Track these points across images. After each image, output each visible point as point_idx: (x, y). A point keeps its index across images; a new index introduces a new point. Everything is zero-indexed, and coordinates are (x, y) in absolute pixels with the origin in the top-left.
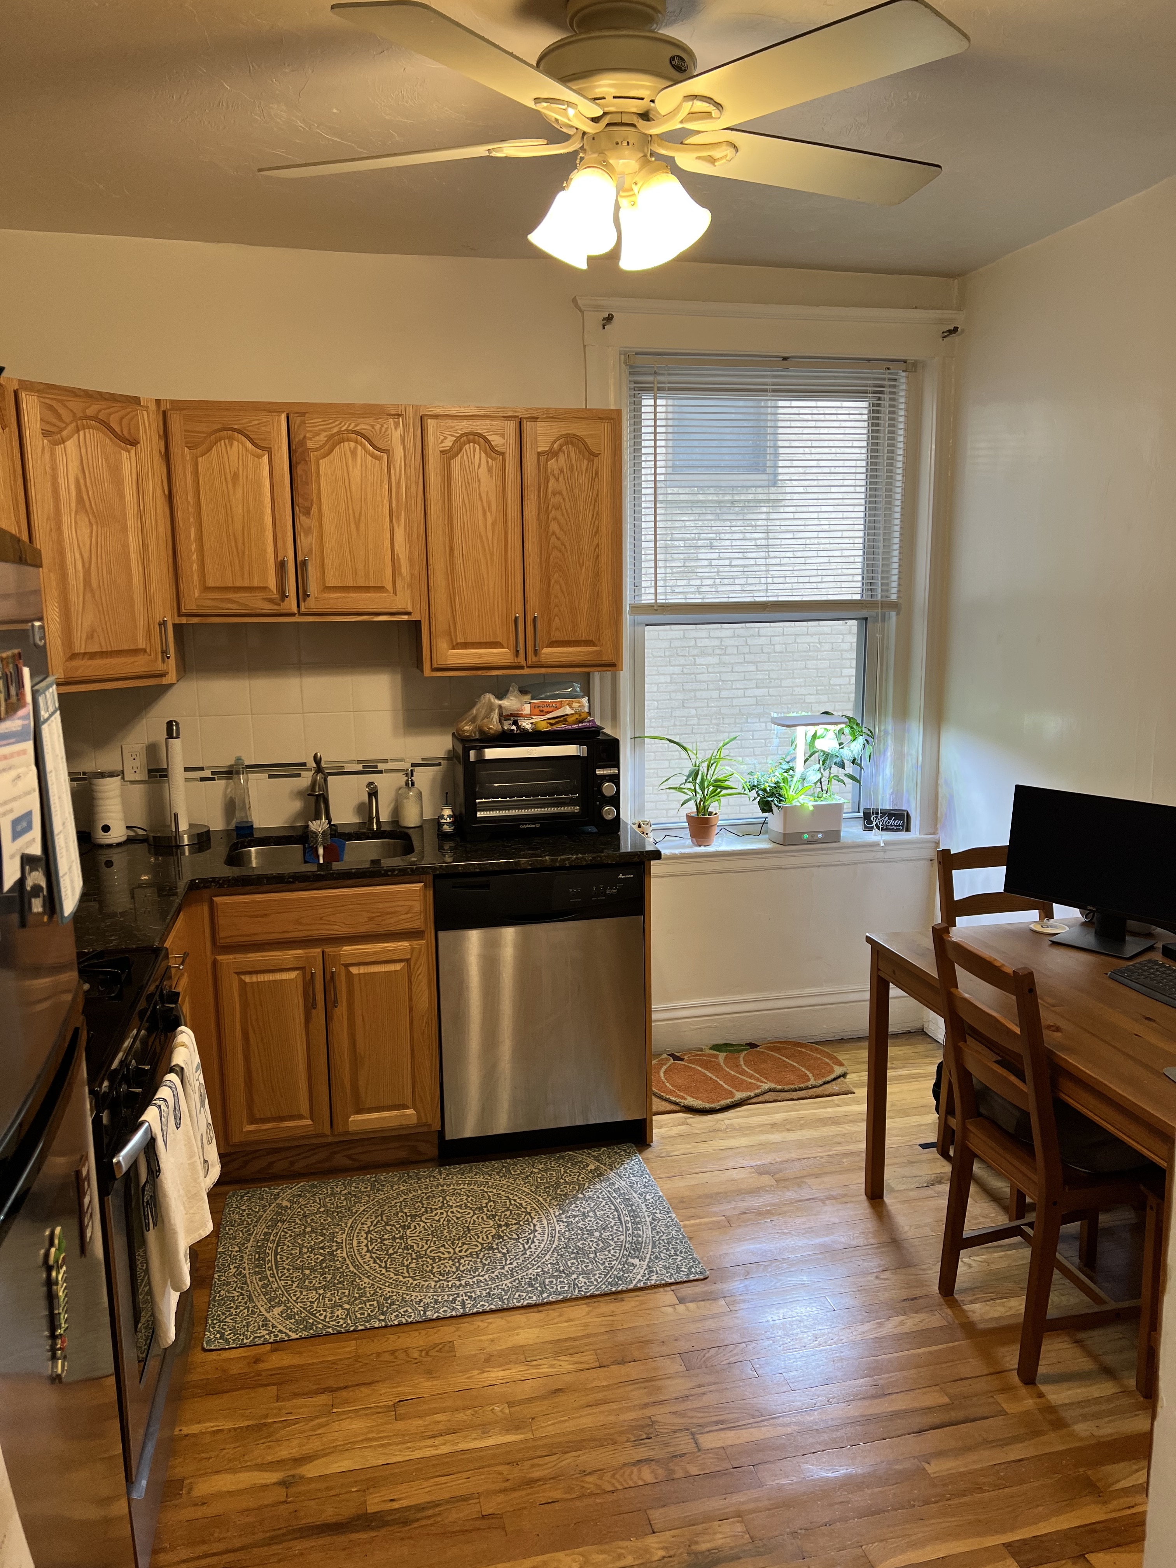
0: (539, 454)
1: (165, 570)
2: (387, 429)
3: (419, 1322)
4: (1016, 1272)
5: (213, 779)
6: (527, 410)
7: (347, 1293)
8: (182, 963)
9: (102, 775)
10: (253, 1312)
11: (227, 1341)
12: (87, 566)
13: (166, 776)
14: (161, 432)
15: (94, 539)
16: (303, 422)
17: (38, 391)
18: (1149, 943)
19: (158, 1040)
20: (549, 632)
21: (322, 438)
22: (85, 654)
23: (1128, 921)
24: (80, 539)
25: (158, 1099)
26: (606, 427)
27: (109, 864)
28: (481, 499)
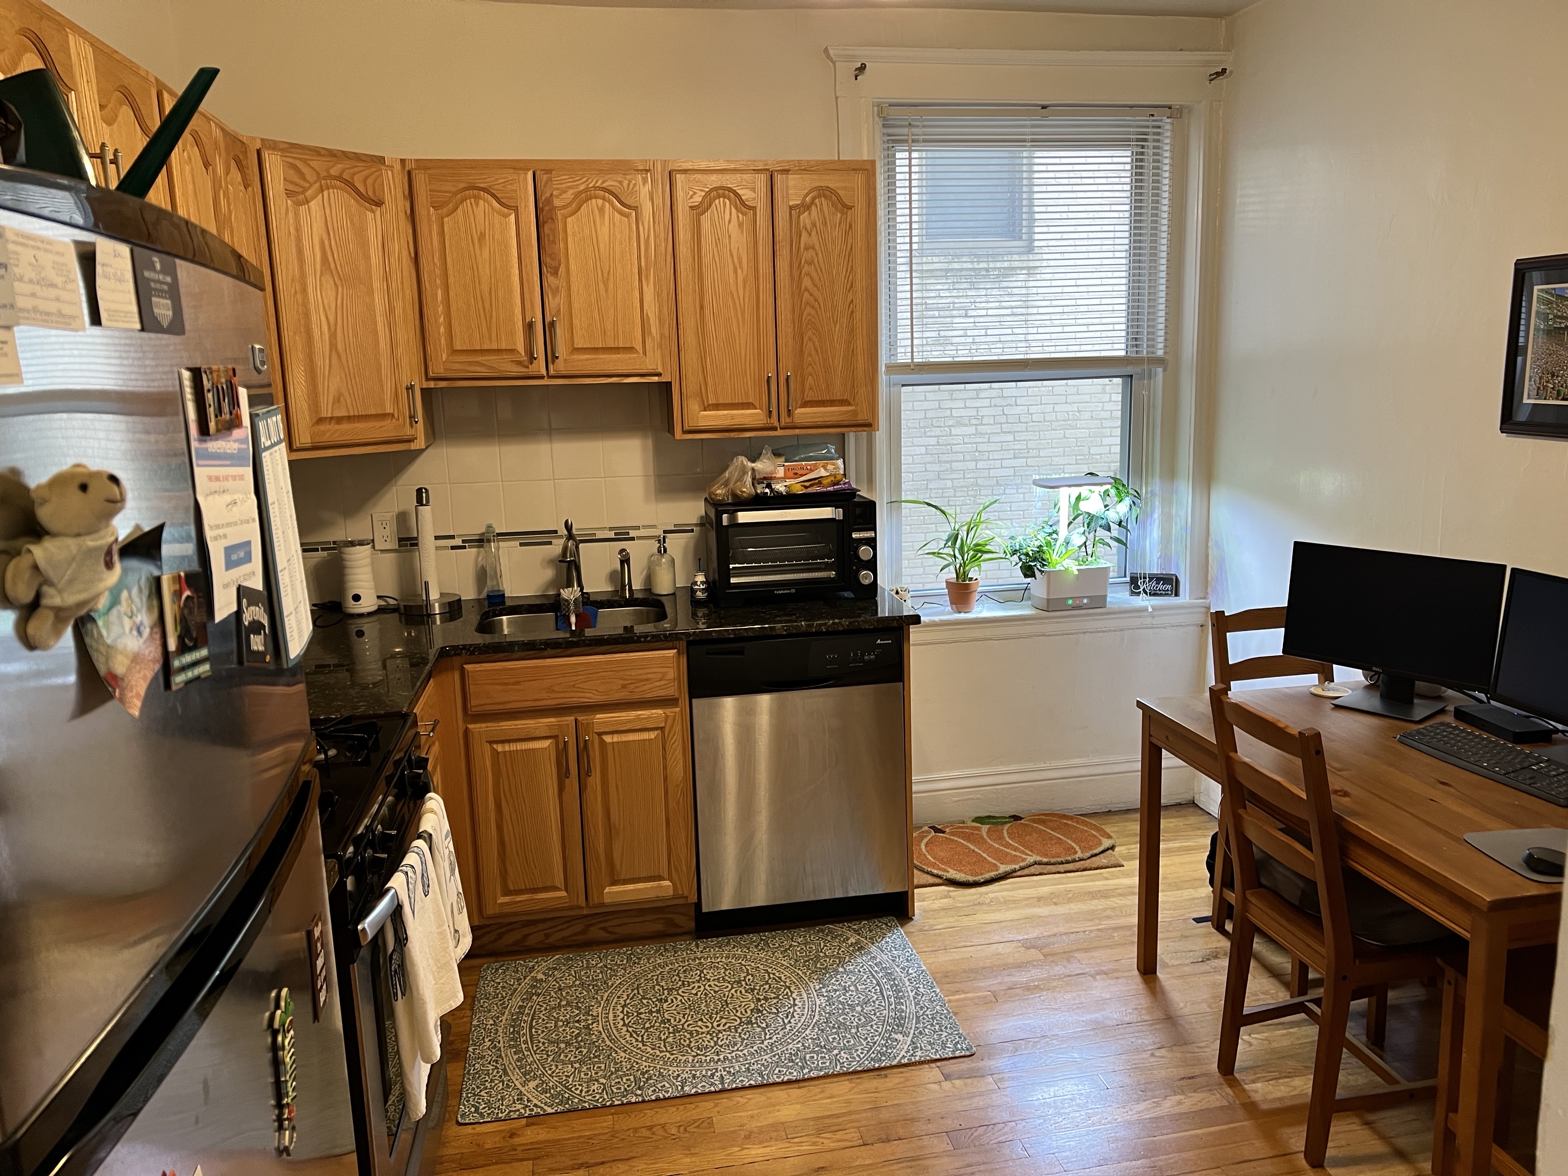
0: (791, 208)
1: (412, 335)
2: (635, 185)
3: (676, 1097)
5: (464, 547)
6: (778, 163)
7: (603, 1068)
8: (432, 731)
9: (352, 544)
10: (508, 1086)
11: (482, 1115)
12: (332, 327)
13: (417, 545)
14: (407, 193)
15: (339, 300)
16: (550, 180)
17: (282, 150)
18: (1439, 705)
19: (406, 807)
20: (803, 392)
21: (569, 195)
22: (331, 418)
23: (1418, 683)
24: (325, 301)
25: (406, 865)
26: (859, 179)
27: (360, 634)
28: (731, 255)
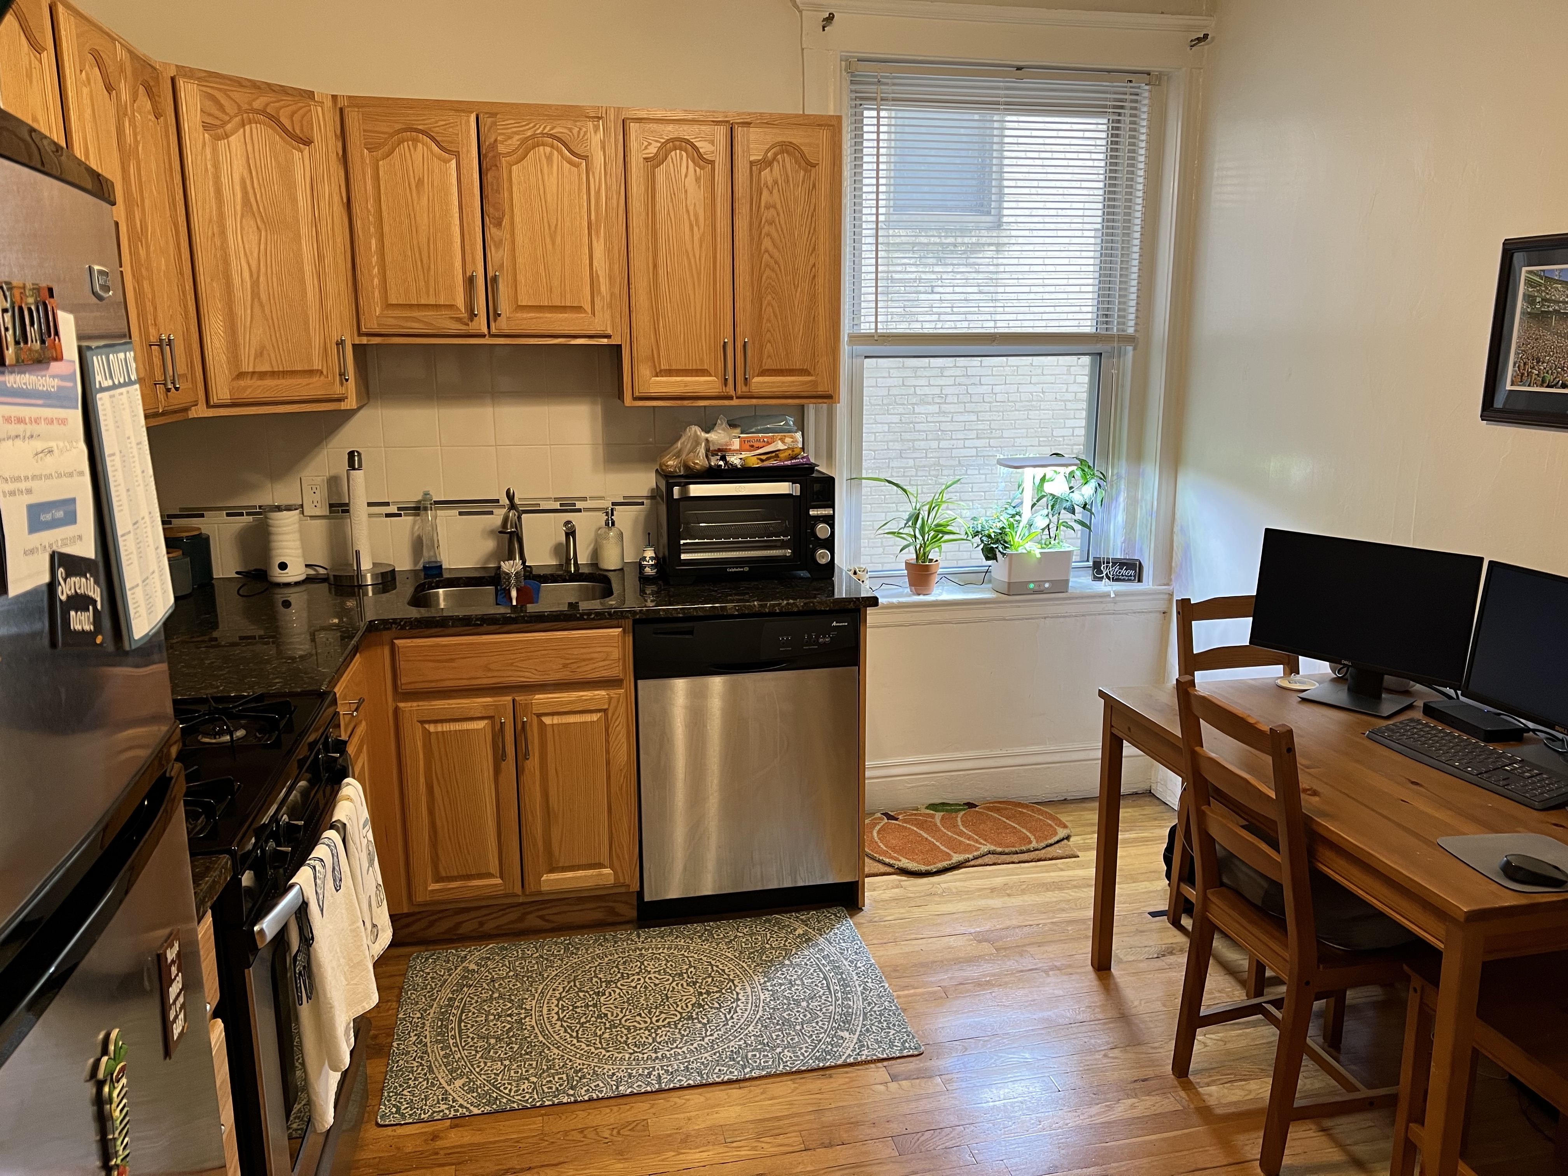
0: (752, 163)
1: (343, 286)
2: (585, 133)
3: (611, 1098)
4: (1255, 1052)
5: (400, 515)
6: (739, 114)
7: (534, 1066)
8: (356, 710)
9: (279, 509)
10: (433, 1085)
11: (403, 1116)
12: (255, 276)
13: (348, 511)
14: (339, 132)
15: (262, 247)
16: (494, 124)
17: (199, 79)
18: (1407, 701)
19: (321, 792)
20: (761, 360)
21: (515, 141)
22: (253, 373)
23: (1386, 676)
24: (247, 246)
25: (315, 859)
26: (824, 135)
27: (287, 604)
28: (688, 211)
